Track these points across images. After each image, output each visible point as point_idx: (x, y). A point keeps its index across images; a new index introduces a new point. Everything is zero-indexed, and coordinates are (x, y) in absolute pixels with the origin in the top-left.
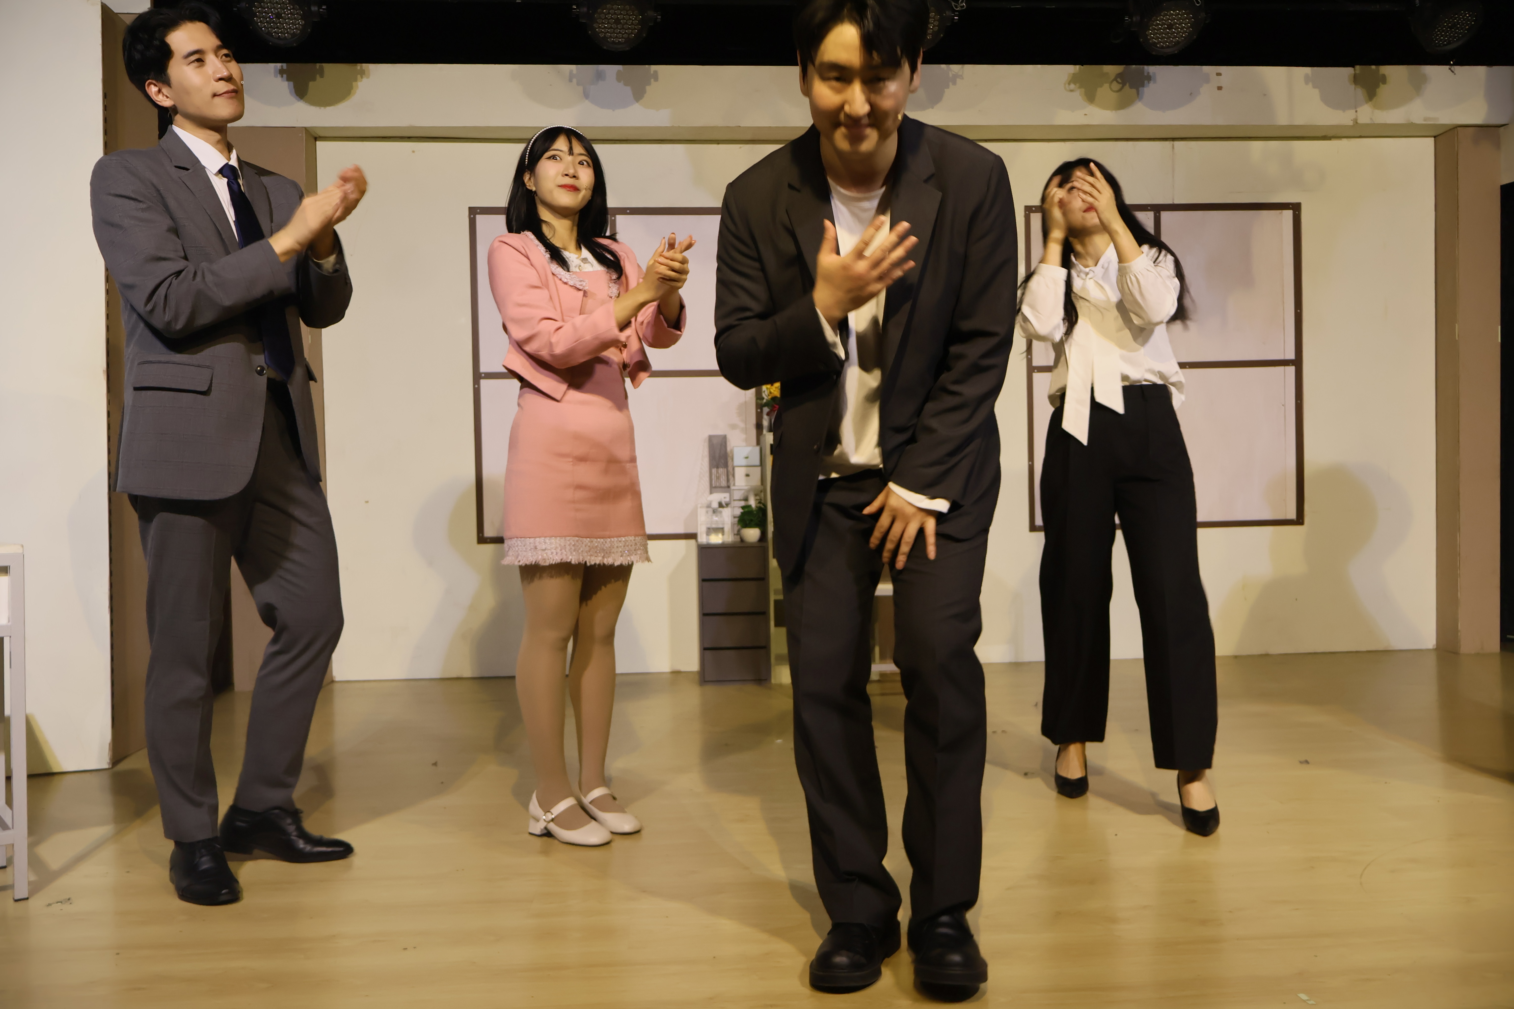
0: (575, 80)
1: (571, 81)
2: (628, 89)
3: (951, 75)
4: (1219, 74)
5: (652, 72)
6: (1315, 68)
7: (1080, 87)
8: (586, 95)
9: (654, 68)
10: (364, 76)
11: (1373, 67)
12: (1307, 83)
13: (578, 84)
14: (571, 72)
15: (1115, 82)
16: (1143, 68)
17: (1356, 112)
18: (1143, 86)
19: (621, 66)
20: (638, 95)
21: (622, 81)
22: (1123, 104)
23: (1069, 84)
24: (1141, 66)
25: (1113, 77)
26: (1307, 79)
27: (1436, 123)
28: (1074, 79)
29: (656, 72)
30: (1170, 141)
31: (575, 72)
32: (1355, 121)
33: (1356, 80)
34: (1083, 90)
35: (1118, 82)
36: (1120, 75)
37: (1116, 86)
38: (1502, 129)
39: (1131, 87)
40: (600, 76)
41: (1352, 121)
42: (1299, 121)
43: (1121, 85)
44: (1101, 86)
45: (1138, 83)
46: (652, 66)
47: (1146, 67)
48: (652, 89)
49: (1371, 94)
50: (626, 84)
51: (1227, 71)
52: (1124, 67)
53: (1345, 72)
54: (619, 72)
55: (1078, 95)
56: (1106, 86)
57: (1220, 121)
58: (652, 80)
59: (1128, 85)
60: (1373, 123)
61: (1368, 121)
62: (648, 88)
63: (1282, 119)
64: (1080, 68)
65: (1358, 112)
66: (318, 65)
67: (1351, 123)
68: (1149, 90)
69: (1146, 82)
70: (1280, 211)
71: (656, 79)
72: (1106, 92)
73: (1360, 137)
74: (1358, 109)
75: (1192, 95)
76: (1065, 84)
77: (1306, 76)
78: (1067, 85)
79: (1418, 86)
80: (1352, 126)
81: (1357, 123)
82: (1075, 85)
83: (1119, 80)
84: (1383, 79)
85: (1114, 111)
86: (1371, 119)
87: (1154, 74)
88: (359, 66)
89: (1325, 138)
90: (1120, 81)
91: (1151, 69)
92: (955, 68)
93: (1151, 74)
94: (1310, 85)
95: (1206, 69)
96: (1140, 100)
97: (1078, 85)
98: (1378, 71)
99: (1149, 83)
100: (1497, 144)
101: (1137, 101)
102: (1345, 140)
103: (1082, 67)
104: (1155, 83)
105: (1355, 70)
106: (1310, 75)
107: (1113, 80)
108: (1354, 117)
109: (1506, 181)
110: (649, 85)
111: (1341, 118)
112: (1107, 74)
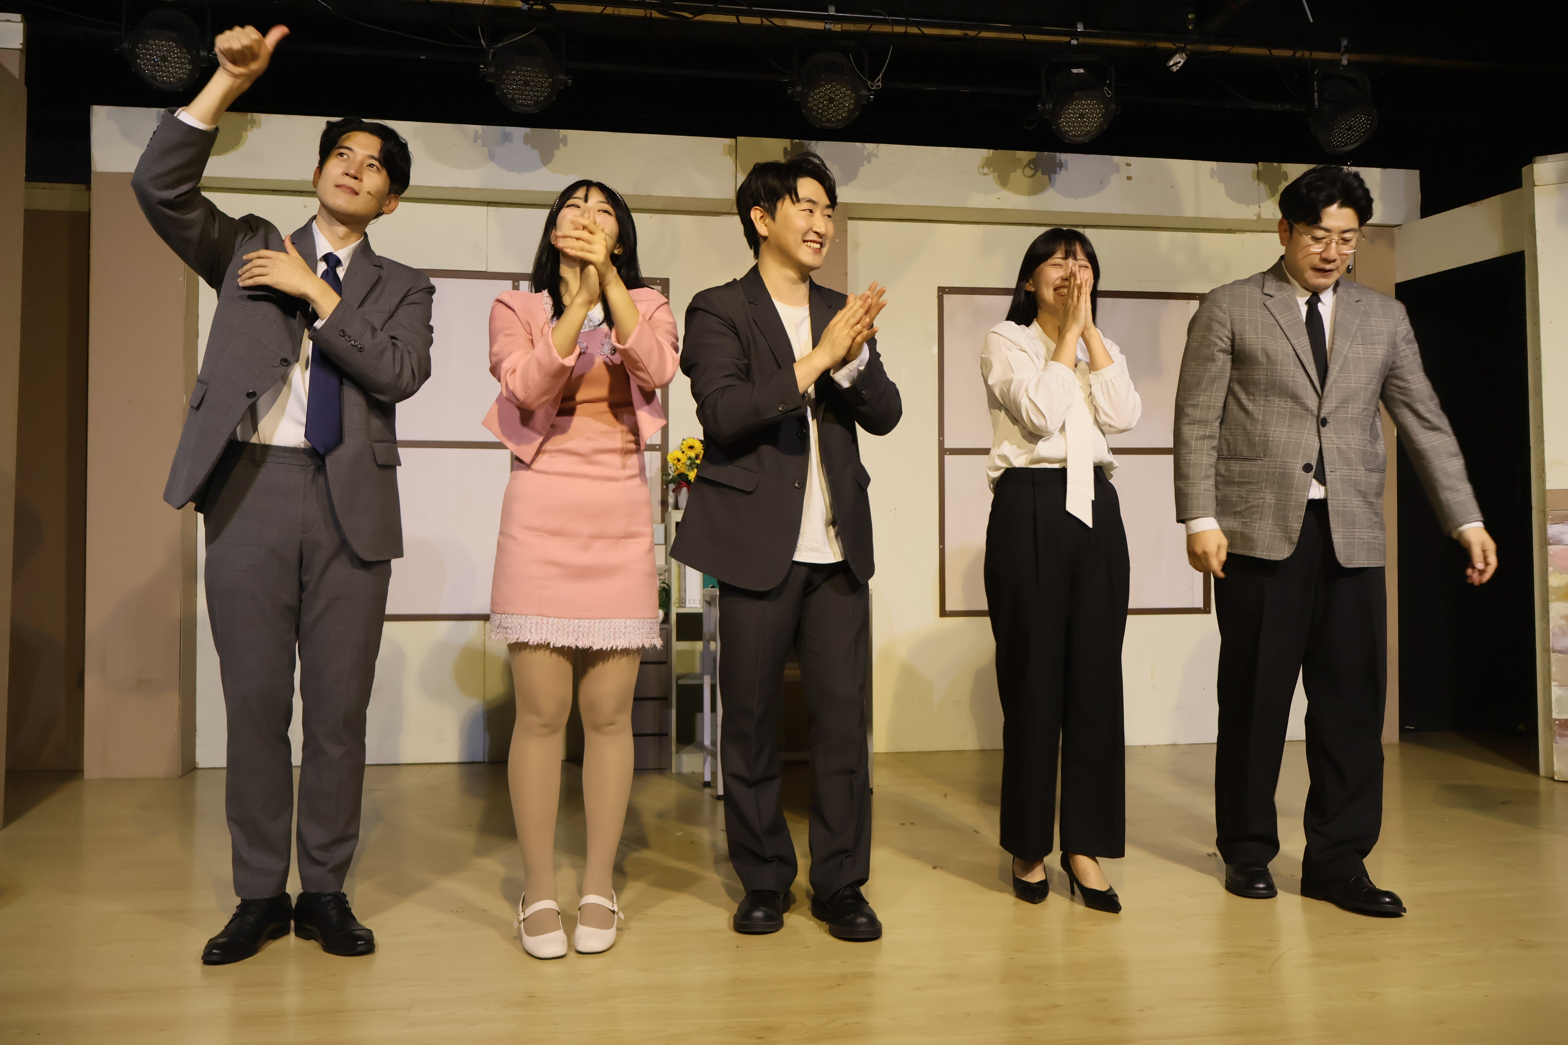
0: (480, 141)
1: (475, 141)
2: (536, 153)
3: (866, 154)
4: (1128, 165)
5: (561, 137)
6: (1220, 163)
7: (993, 172)
8: (492, 157)
9: (563, 132)
10: (254, 126)
11: (1275, 164)
12: (1212, 177)
13: (483, 145)
14: (476, 131)
15: (1027, 168)
16: (1055, 155)
17: (1259, 207)
18: (1055, 172)
19: (529, 129)
20: (546, 159)
21: (530, 145)
22: (1035, 190)
23: (983, 168)
24: (1053, 154)
25: (1025, 162)
26: (1213, 173)
28: (988, 163)
29: (565, 137)
31: (480, 132)
32: (1259, 216)
33: (1259, 176)
35: (1031, 168)
36: (1032, 161)
37: (1029, 172)
38: (1396, 228)
39: (1043, 173)
40: (506, 138)
41: (1256, 216)
42: (1205, 213)
43: (1034, 171)
44: (1014, 171)
45: (1051, 170)
46: (561, 130)
47: (1058, 154)
48: (560, 154)
50: (534, 148)
51: (1136, 161)
52: (1037, 154)
53: (1249, 168)
54: (526, 135)
55: (991, 179)
56: (1019, 171)
57: (1129, 210)
58: (561, 145)
59: (1040, 171)
61: (1270, 216)
62: (556, 153)
63: (1189, 211)
64: (993, 153)
65: (1261, 207)
67: (1255, 218)
68: (1061, 177)
69: (1058, 169)
70: (1188, 301)
71: (565, 144)
72: (1019, 177)
73: (1263, 231)
74: (1261, 205)
75: (1103, 184)
76: (979, 167)
77: (1212, 169)
78: (981, 169)
80: (1257, 220)
81: (1260, 218)
82: (989, 169)
83: (1031, 165)
85: (1026, 197)
87: (1066, 161)
88: (249, 115)
89: (1230, 231)
90: (1033, 167)
91: (1063, 157)
92: (870, 146)
93: (1063, 162)
94: (1216, 178)
95: (1116, 158)
96: (1052, 187)
97: (991, 169)
98: (1280, 168)
99: (1060, 170)
100: (1392, 243)
101: (1050, 187)
102: (1249, 234)
103: (996, 151)
104: (1067, 170)
105: (1258, 167)
106: (1215, 169)
107: (1026, 166)
108: (1257, 212)
109: (1401, 279)
110: (558, 147)
111: (1246, 212)
112: (1020, 159)
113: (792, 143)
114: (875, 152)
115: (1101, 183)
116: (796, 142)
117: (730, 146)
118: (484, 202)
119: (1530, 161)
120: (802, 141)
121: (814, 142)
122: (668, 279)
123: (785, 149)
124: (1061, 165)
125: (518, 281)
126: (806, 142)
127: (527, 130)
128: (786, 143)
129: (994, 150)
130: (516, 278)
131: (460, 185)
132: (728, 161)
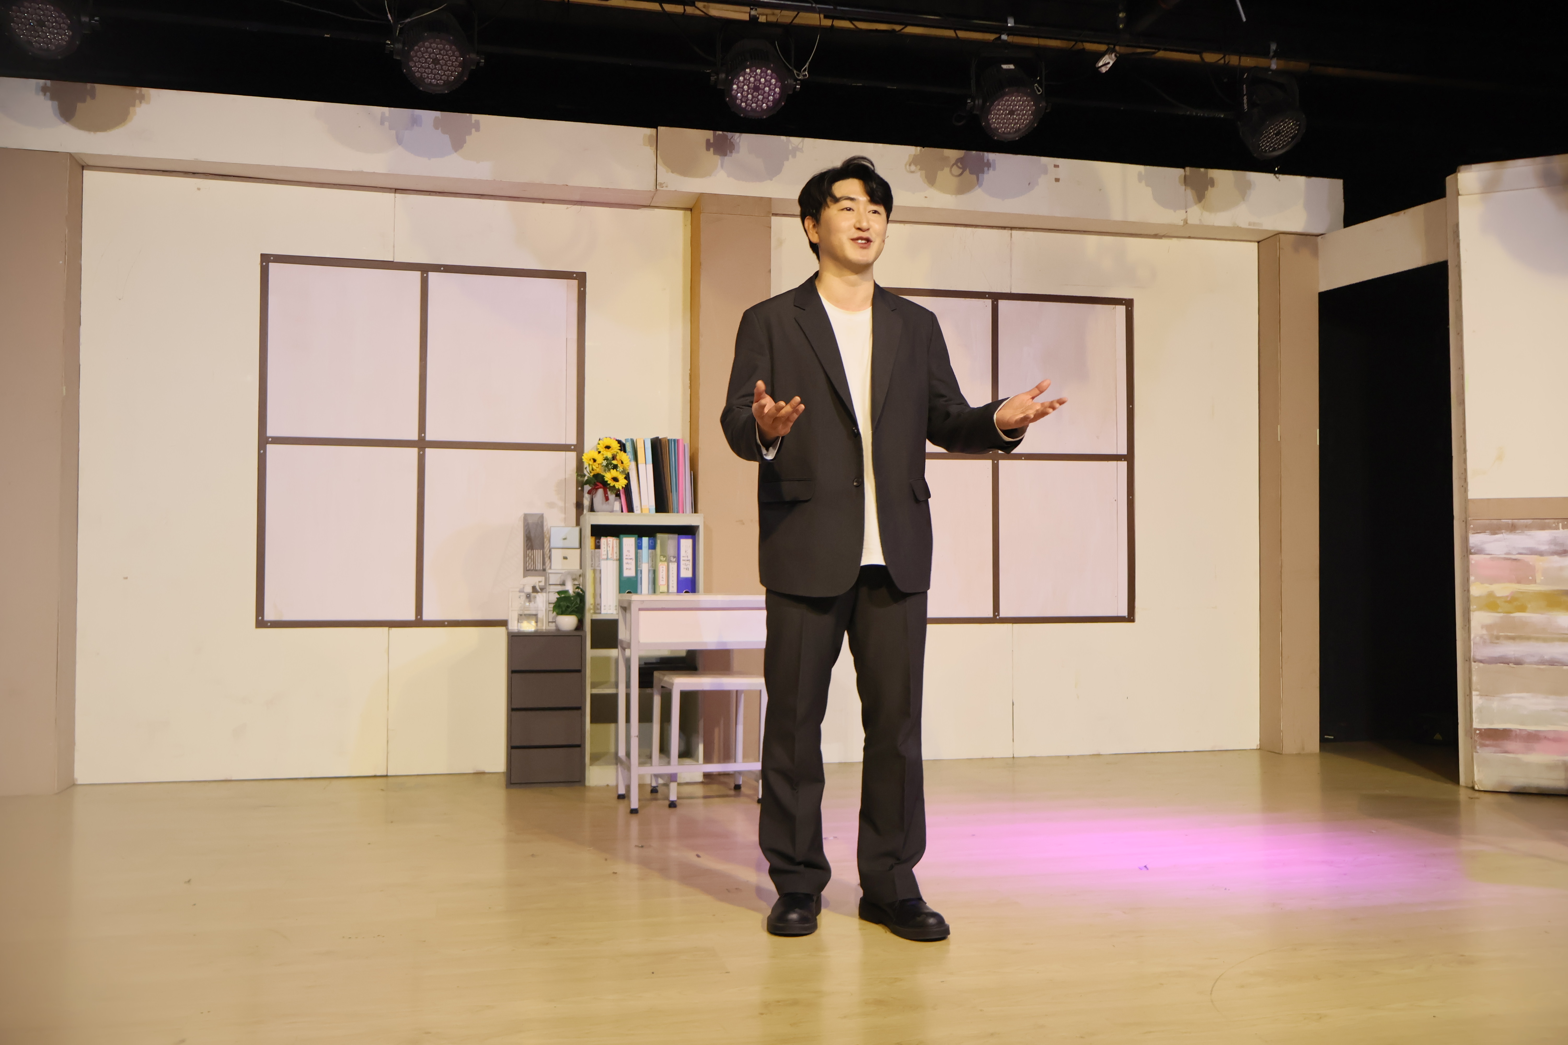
0: (387, 124)
1: (382, 123)
2: (446, 138)
3: (790, 148)
4: (1056, 166)
5: (473, 121)
6: (1148, 167)
7: (920, 169)
8: (400, 141)
9: (475, 117)
10: (143, 101)
11: (1202, 170)
12: (1140, 180)
13: (391, 128)
14: (383, 114)
15: (955, 167)
16: (983, 155)
17: (1186, 212)
18: (983, 172)
19: (439, 113)
20: (458, 145)
21: (440, 129)
22: (962, 190)
23: (910, 165)
24: (981, 153)
25: (953, 161)
26: (1140, 177)
27: (1260, 228)
28: (915, 161)
29: (477, 122)
30: (1008, 230)
31: (387, 114)
32: (1186, 221)
33: (1186, 181)
34: (924, 172)
35: (959, 167)
36: (960, 160)
37: (956, 171)
38: (1320, 237)
39: (971, 173)
40: (415, 122)
41: (1183, 222)
42: (1133, 217)
43: (961, 170)
44: (942, 170)
45: (980, 169)
46: (473, 115)
47: (986, 154)
48: (472, 140)
49: (1200, 197)
50: (444, 132)
51: (1065, 163)
52: (964, 153)
53: (1176, 173)
54: (436, 118)
55: (918, 177)
56: (947, 170)
57: (1058, 212)
58: (473, 130)
59: (968, 170)
60: (1201, 224)
61: (1197, 222)
62: (467, 137)
63: (1117, 215)
64: (920, 150)
65: (1188, 212)
66: (89, 85)
67: (1182, 223)
68: (989, 177)
69: (986, 169)
70: (1114, 306)
71: (478, 130)
72: (946, 175)
73: (1189, 237)
74: (1189, 210)
75: (1031, 185)
76: (906, 165)
77: (1140, 174)
78: (908, 166)
79: (1244, 191)
80: (1183, 226)
81: (1187, 223)
82: (916, 166)
83: (959, 164)
84: (1212, 183)
85: (954, 196)
86: (1200, 220)
87: (994, 161)
88: (138, 90)
89: (1156, 236)
90: (961, 166)
91: (991, 156)
92: (795, 141)
93: (991, 161)
94: (1143, 182)
95: (1045, 160)
96: (980, 186)
97: (919, 167)
98: (1207, 174)
99: (988, 170)
100: (1315, 252)
101: (977, 186)
102: (1175, 240)
104: (994, 169)
105: (1185, 171)
106: (1143, 173)
107: (953, 165)
108: (1184, 217)
109: (1324, 288)
110: (470, 133)
111: (1172, 217)
112: (947, 158)
113: (714, 135)
114: (800, 146)
115: (1029, 184)
116: (719, 134)
117: (651, 136)
118: (391, 189)
119: (1453, 170)
120: (725, 133)
121: (737, 135)
122: (586, 273)
123: (708, 141)
124: (989, 165)
125: (427, 272)
126: (729, 134)
127: (438, 114)
128: (708, 134)
129: (922, 148)
130: (425, 269)
131: (365, 170)
132: (650, 151)
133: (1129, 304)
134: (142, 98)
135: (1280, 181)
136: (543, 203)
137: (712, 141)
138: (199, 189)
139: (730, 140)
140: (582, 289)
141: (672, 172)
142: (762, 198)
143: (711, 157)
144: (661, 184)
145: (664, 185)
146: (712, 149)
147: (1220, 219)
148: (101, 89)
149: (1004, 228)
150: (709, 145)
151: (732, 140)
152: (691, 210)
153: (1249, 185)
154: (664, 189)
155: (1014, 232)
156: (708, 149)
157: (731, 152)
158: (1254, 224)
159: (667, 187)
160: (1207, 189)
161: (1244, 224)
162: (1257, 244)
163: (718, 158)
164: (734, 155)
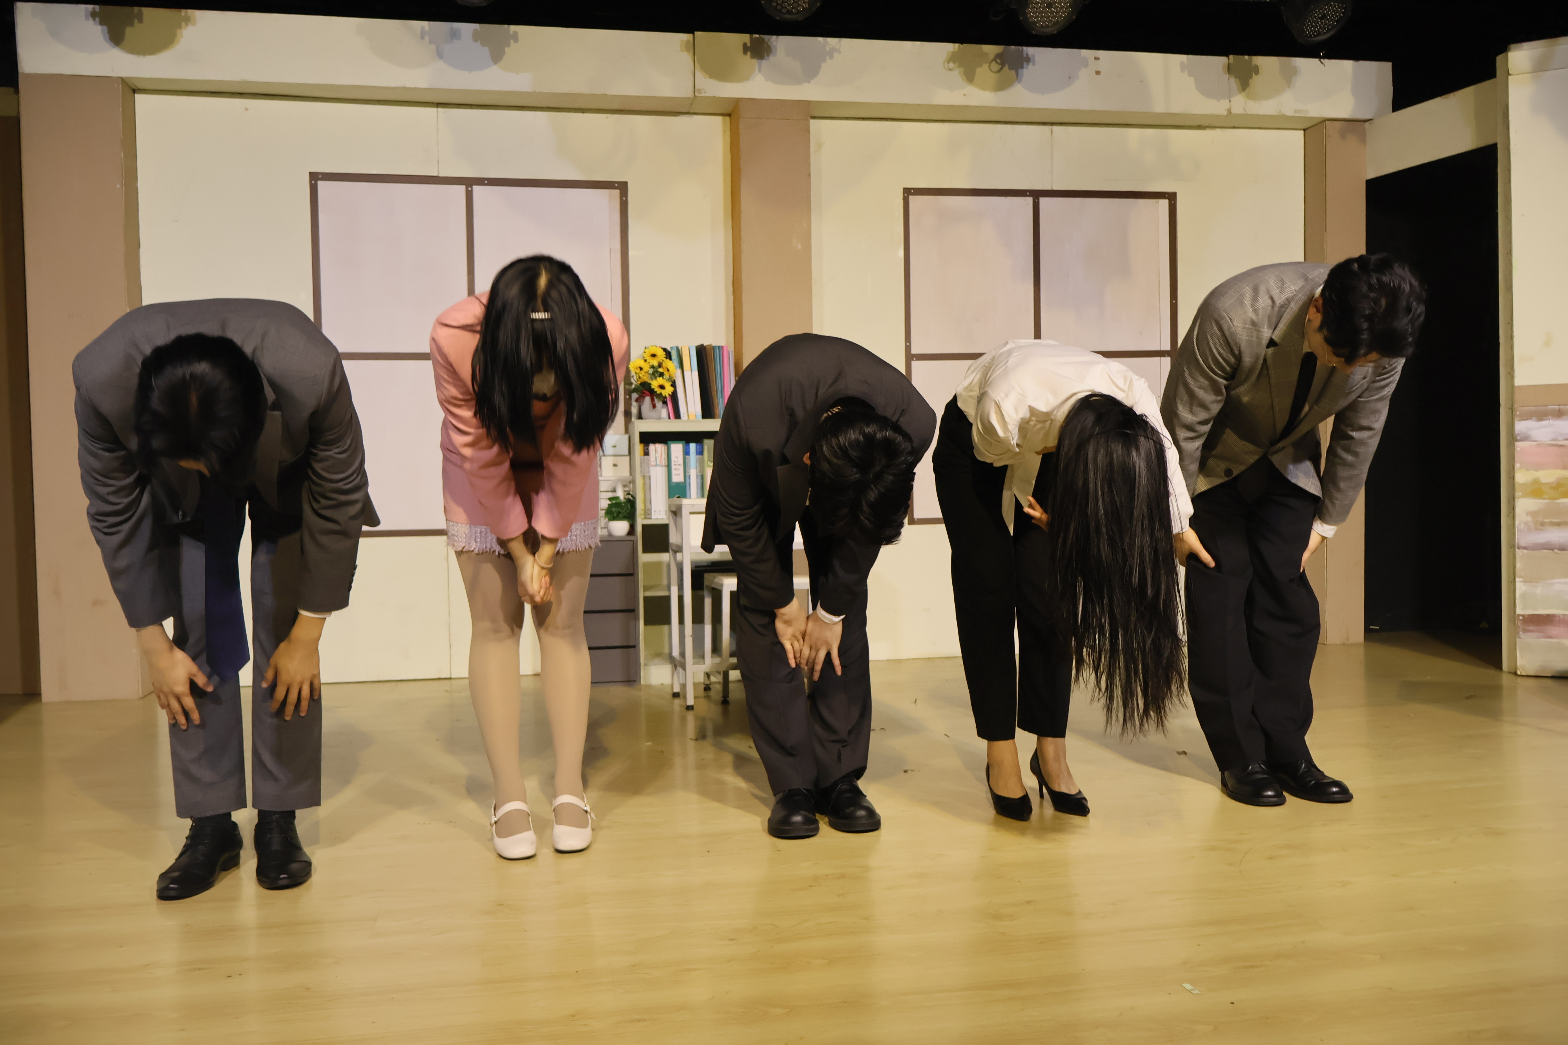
0: (427, 38)
1: (422, 38)
2: (486, 51)
3: (828, 49)
4: (1097, 59)
5: (512, 33)
6: (1192, 56)
7: (958, 67)
8: (440, 55)
9: (513, 28)
10: (189, 23)
11: (1246, 57)
12: (1182, 70)
13: (431, 42)
14: (423, 28)
15: (994, 62)
16: (1022, 49)
17: (1230, 102)
18: (1022, 67)
20: (497, 57)
21: (479, 41)
22: (1001, 86)
23: (948, 63)
24: (1020, 48)
25: (992, 57)
26: (1183, 67)
27: (1306, 116)
28: (953, 58)
29: (516, 33)
30: (1049, 125)
31: (427, 28)
32: (1229, 111)
33: (1230, 69)
35: (998, 63)
36: (998, 56)
37: (995, 67)
38: (1368, 123)
39: (1010, 69)
40: (454, 35)
41: (1226, 111)
42: (1175, 109)
43: (1000, 66)
44: (980, 65)
45: (1018, 64)
46: (511, 26)
47: (1025, 48)
48: (511, 51)
49: (1244, 85)
50: (483, 44)
51: (1105, 55)
52: (1003, 48)
53: (1219, 62)
54: (475, 30)
55: (957, 75)
56: (986, 66)
57: (1099, 106)
58: (512, 42)
59: (1007, 66)
60: (1246, 113)
61: (1241, 111)
62: (506, 49)
63: (1159, 107)
64: (958, 47)
65: (1232, 101)
66: (136, 9)
67: (1225, 113)
68: (1028, 72)
69: (1025, 64)
70: (1157, 200)
71: (516, 41)
72: (985, 72)
73: (1234, 127)
74: (1232, 99)
75: (1071, 79)
76: (944, 63)
77: (1182, 64)
78: (946, 64)
79: (1289, 77)
80: (1227, 116)
81: (1230, 112)
82: (954, 63)
83: (998, 61)
84: (1256, 70)
85: (993, 93)
86: (1244, 110)
87: (1033, 55)
88: (183, 12)
89: (1200, 127)
90: (1000, 62)
91: (1030, 51)
92: (832, 41)
93: (1030, 56)
94: (1186, 72)
95: (1085, 53)
96: (1019, 82)
97: (957, 64)
98: (1251, 61)
99: (1028, 64)
100: (1363, 139)
101: (1017, 82)
102: (1219, 131)
103: (961, 45)
104: (1034, 64)
105: (1229, 60)
106: (1186, 63)
107: (992, 61)
108: (1228, 107)
109: (1371, 175)
110: (509, 45)
111: (1216, 107)
112: (986, 54)
113: (751, 38)
114: (837, 47)
115: (1069, 78)
116: (756, 38)
117: (688, 41)
118: (433, 103)
119: (1504, 49)
120: (762, 36)
121: (774, 37)
122: (626, 183)
123: (745, 45)
124: (1028, 60)
125: (471, 186)
126: (766, 37)
127: (476, 26)
128: (745, 38)
129: (960, 44)
130: (469, 183)
131: (408, 85)
132: (686, 58)
133: (1172, 197)
134: (188, 20)
135: (1325, 66)
136: (583, 112)
137: (749, 45)
138: (247, 109)
139: (767, 43)
140: (624, 199)
141: (710, 78)
142: (799, 101)
143: (748, 61)
144: (700, 90)
145: (703, 91)
146: (749, 53)
147: (1266, 107)
148: (148, 12)
149: (1044, 124)
150: (746, 49)
151: (769, 43)
152: (729, 115)
153: (1294, 71)
154: (703, 95)
155: (1055, 128)
156: (745, 52)
157: (768, 56)
158: (1300, 111)
159: (705, 93)
160: (1251, 77)
161: (1289, 112)
162: (1303, 132)
163: (755, 62)
164: (771, 58)
